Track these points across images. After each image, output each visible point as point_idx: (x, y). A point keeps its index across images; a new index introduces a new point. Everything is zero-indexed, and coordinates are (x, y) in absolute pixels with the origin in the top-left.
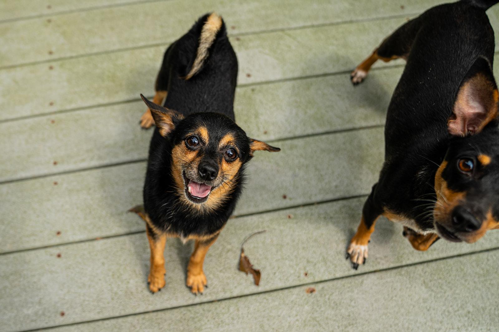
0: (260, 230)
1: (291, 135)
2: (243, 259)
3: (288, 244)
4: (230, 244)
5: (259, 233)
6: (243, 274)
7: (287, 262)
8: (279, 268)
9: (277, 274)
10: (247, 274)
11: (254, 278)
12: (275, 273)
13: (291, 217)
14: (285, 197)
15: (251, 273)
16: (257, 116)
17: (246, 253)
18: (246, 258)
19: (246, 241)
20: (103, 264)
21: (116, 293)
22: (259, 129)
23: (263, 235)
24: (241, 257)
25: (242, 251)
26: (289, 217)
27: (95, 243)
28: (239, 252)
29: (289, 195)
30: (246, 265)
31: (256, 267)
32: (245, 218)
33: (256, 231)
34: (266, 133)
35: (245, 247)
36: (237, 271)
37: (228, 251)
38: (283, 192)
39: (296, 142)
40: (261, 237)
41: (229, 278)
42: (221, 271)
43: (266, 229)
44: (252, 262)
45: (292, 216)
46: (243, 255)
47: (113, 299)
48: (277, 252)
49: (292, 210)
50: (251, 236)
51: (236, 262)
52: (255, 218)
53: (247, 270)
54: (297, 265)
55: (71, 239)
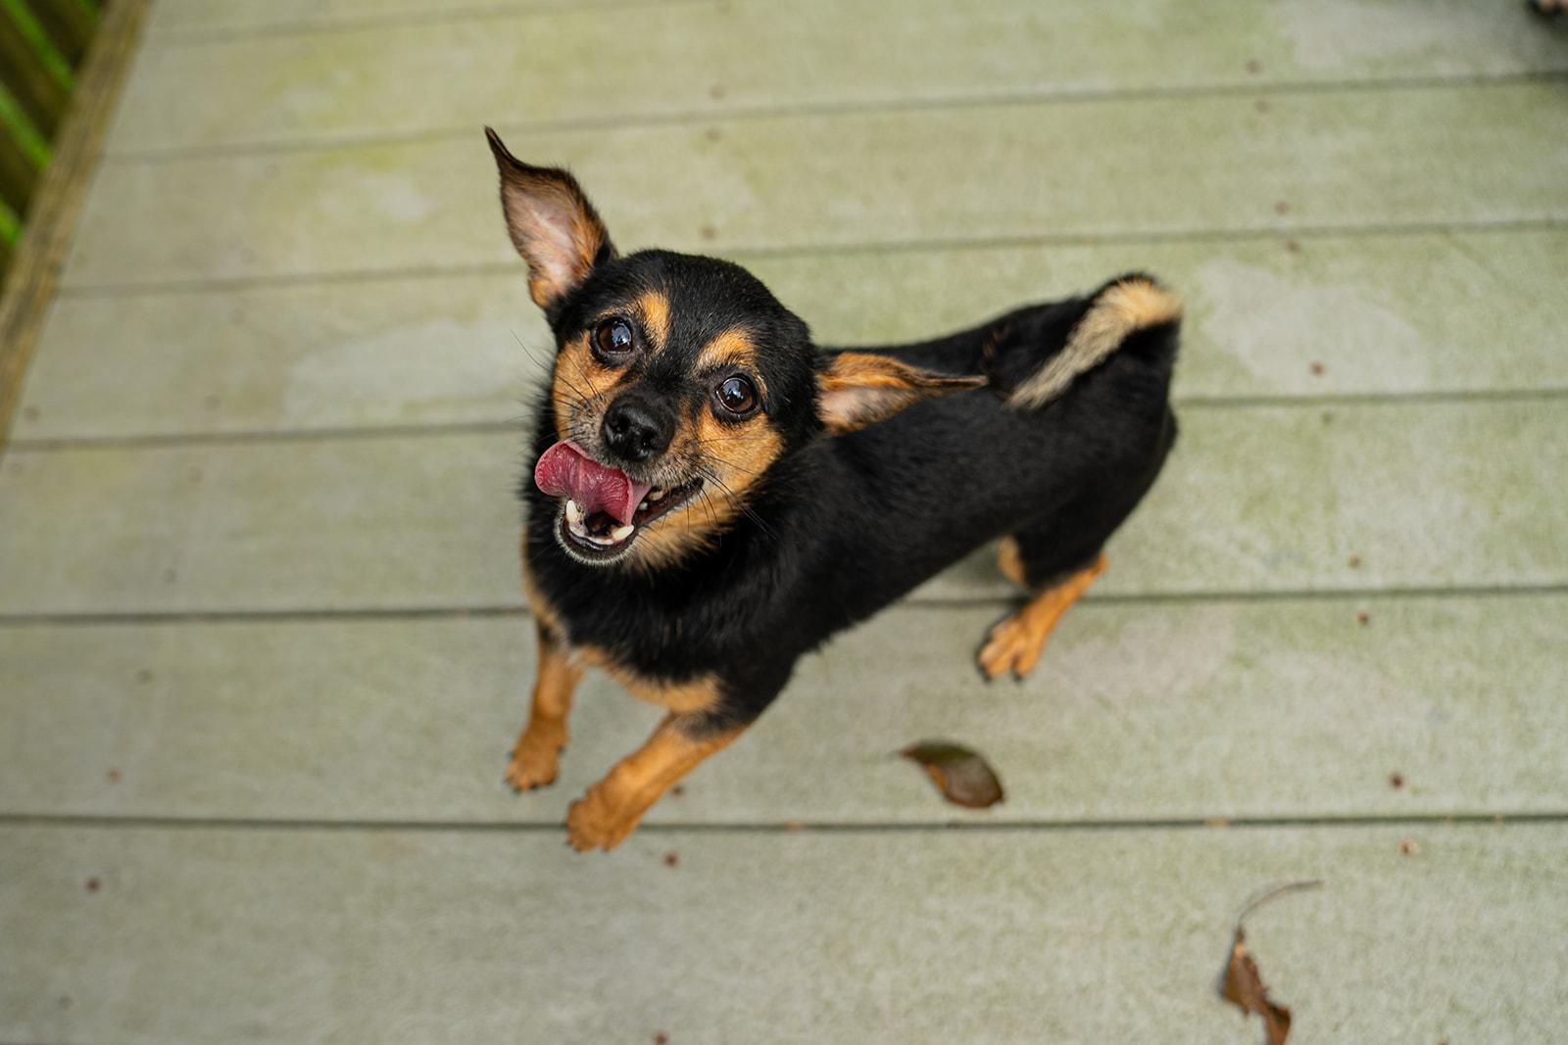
0: (1305, 877)
1: (1439, 581)
2: (1239, 965)
3: (1391, 937)
4: (1202, 907)
5: (1301, 887)
6: (1233, 1013)
7: (1383, 998)
8: (1352, 1011)
9: (1344, 1029)
10: (1246, 1011)
11: (1269, 1029)
12: (1337, 1027)
13: (1410, 849)
14: (1397, 782)
15: (1261, 1013)
16: (1331, 504)
17: (1252, 946)
18: (1247, 961)
19: (1253, 906)
20: (801, 907)
21: (829, 1005)
22: (1333, 547)
23: (1310, 896)
24: (1232, 956)
25: (1240, 936)
26: (1406, 850)
27: (783, 839)
28: (1227, 939)
29: (1412, 779)
30: (1245, 983)
31: (1279, 997)
32: (1261, 833)
33: (1290, 878)
34: (1355, 563)
35: (1252, 927)
36: (1215, 999)
37: (1194, 929)
38: (1392, 765)
39: (1452, 605)
40: (1304, 902)
41: (1185, 1016)
42: (1162, 990)
43: (1325, 877)
44: (1269, 976)
45: (1415, 848)
46: (1240, 950)
47: (817, 1019)
48: (1353, 956)
49: (1420, 830)
50: (1272, 894)
51: (1215, 967)
52: (1291, 836)
53: (1248, 999)
54: (1416, 1011)
55: (714, 815)
